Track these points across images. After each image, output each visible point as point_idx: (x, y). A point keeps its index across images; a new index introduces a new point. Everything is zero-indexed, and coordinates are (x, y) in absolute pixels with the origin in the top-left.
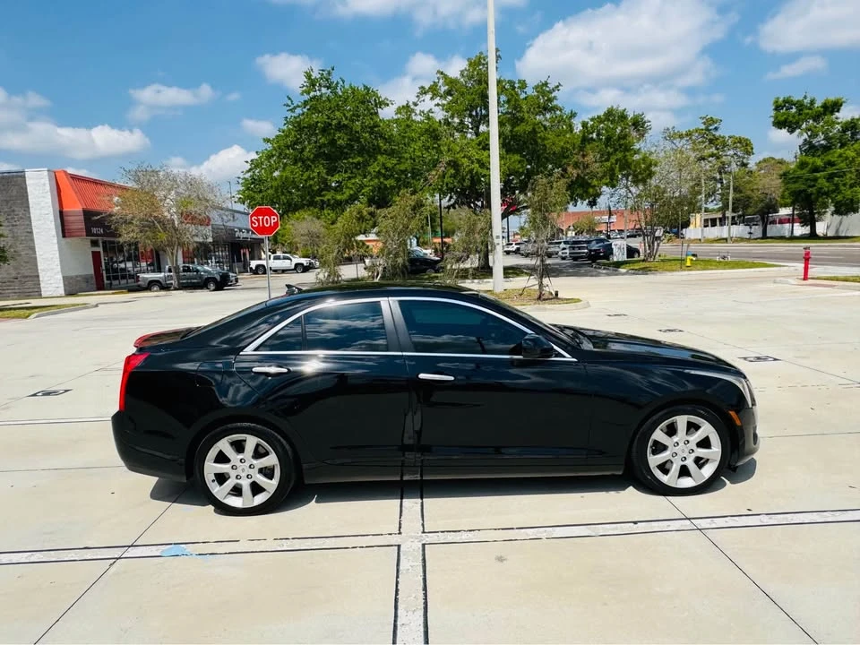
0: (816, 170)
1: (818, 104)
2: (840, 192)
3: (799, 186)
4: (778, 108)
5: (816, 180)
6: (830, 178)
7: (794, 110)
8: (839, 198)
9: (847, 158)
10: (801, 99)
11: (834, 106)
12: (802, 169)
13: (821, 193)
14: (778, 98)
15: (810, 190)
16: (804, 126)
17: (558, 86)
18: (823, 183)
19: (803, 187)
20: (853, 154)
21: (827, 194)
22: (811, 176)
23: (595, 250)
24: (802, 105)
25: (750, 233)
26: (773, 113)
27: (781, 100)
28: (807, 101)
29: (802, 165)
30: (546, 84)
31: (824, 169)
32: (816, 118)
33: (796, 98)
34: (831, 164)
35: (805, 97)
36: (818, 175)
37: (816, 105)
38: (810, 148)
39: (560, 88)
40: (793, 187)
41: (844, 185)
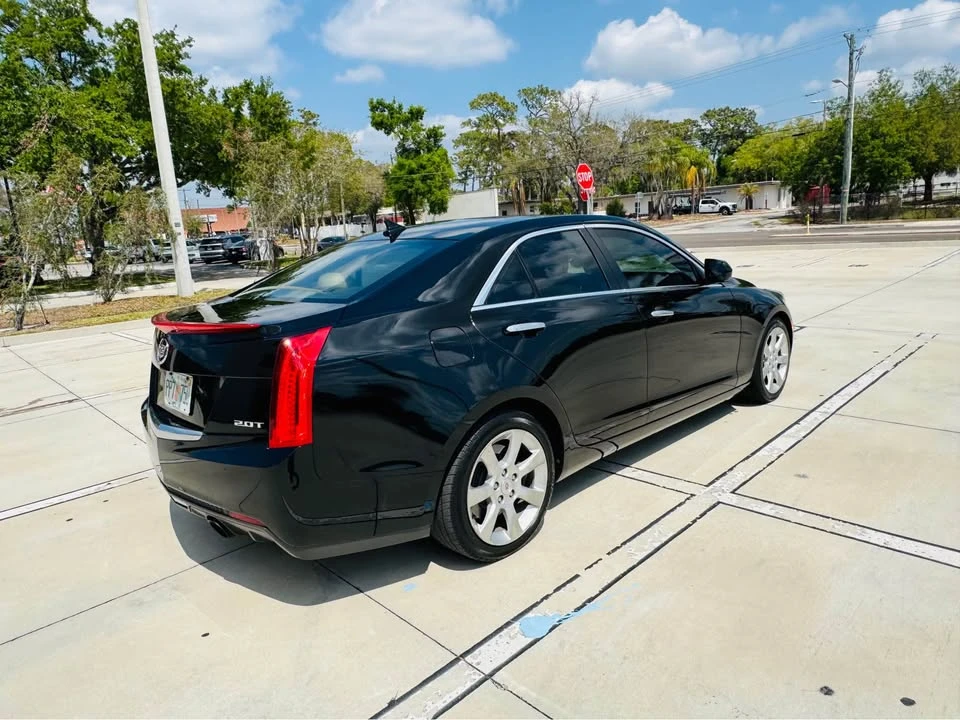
0: (411, 172)
1: (405, 109)
2: (432, 193)
3: (401, 186)
4: (374, 108)
5: (413, 181)
6: (424, 179)
7: (386, 113)
8: (433, 198)
9: (434, 163)
10: (391, 102)
11: (417, 114)
12: (401, 170)
13: (417, 192)
14: (372, 99)
15: (410, 190)
16: (396, 130)
17: (189, 41)
18: (419, 184)
19: (404, 187)
20: (438, 159)
21: (423, 195)
22: (410, 177)
23: (236, 250)
24: (393, 109)
25: (363, 232)
26: (370, 114)
27: (375, 101)
28: (396, 106)
29: (401, 166)
30: (173, 35)
31: (418, 171)
32: (406, 122)
33: (388, 102)
34: (423, 167)
35: (394, 102)
36: (414, 176)
37: (403, 111)
38: (403, 151)
39: (192, 43)
40: (396, 186)
41: (435, 187)
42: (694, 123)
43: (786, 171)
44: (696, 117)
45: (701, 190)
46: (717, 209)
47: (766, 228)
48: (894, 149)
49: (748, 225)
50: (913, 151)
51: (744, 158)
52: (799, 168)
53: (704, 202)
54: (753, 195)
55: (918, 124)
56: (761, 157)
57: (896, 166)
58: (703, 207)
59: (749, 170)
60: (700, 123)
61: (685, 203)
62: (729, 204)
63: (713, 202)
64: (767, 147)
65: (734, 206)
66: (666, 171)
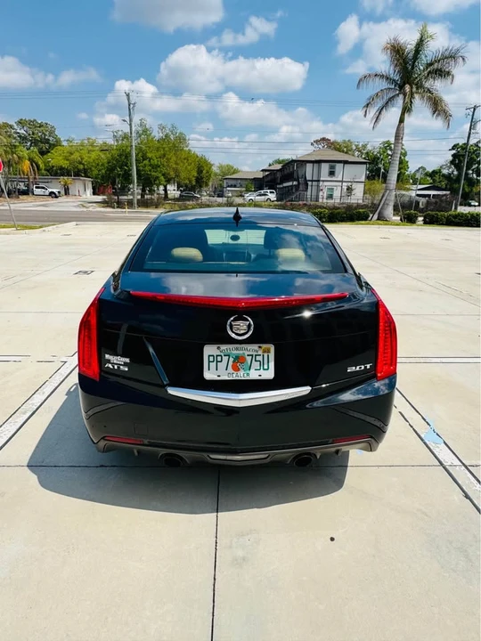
42: (11, 127)
43: (96, 172)
44: (12, 122)
45: (35, 178)
46: (47, 193)
47: (91, 209)
48: (155, 167)
49: (78, 206)
50: (164, 170)
51: (56, 159)
52: (104, 171)
53: (37, 188)
54: (70, 186)
55: (164, 155)
56: (67, 160)
57: (157, 178)
58: (37, 191)
59: (61, 168)
60: (16, 127)
61: (22, 186)
62: (54, 190)
63: (43, 188)
64: (71, 154)
65: (59, 192)
66: (9, 162)
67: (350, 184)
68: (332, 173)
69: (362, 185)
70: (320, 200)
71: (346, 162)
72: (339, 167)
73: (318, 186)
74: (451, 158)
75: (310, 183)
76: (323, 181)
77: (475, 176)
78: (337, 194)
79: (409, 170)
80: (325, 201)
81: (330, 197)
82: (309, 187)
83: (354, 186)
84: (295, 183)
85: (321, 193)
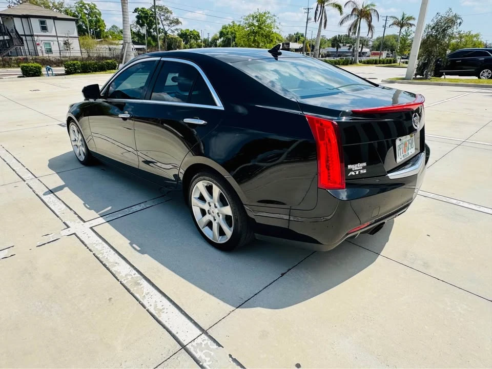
67: (66, 39)
68: (44, 29)
69: (76, 41)
70: (40, 54)
71: (55, 18)
72: (49, 23)
73: (33, 41)
74: (136, 19)
75: (24, 38)
76: (38, 36)
77: (155, 33)
78: (55, 48)
79: (106, 27)
80: (45, 55)
81: (50, 51)
82: (25, 42)
83: (70, 41)
84: (6, 37)
85: (39, 48)
